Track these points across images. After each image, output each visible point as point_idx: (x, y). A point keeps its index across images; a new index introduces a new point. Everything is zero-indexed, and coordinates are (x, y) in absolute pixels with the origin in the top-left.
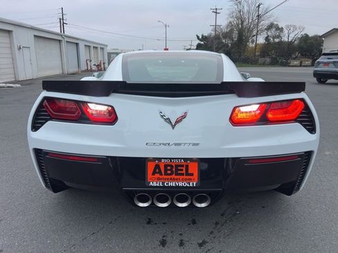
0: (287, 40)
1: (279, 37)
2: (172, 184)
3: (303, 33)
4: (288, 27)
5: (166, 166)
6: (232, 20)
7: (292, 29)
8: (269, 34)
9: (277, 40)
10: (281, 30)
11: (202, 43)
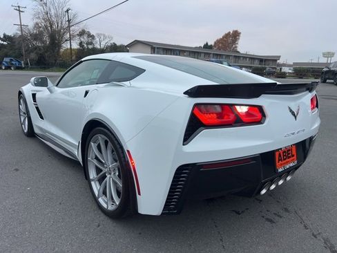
0: (99, 47)
1: (91, 43)
2: (288, 167)
3: (112, 42)
4: (98, 35)
5: (283, 153)
6: (39, 21)
7: (102, 37)
8: (82, 40)
9: (90, 47)
10: (93, 37)
11: (5, 43)
